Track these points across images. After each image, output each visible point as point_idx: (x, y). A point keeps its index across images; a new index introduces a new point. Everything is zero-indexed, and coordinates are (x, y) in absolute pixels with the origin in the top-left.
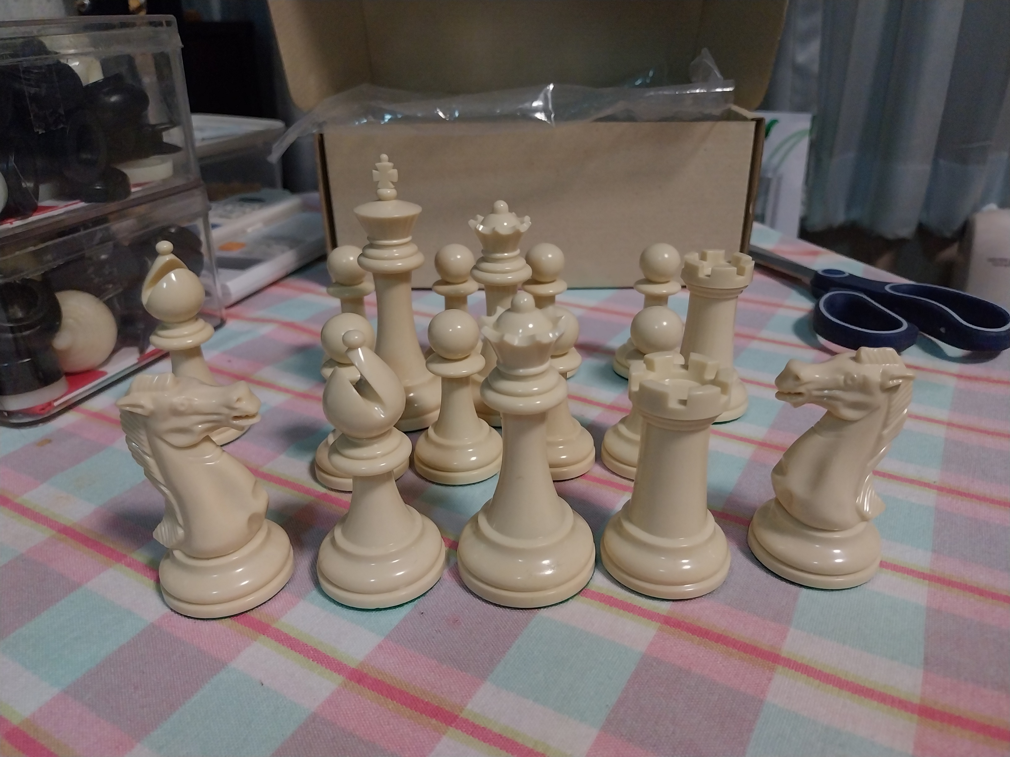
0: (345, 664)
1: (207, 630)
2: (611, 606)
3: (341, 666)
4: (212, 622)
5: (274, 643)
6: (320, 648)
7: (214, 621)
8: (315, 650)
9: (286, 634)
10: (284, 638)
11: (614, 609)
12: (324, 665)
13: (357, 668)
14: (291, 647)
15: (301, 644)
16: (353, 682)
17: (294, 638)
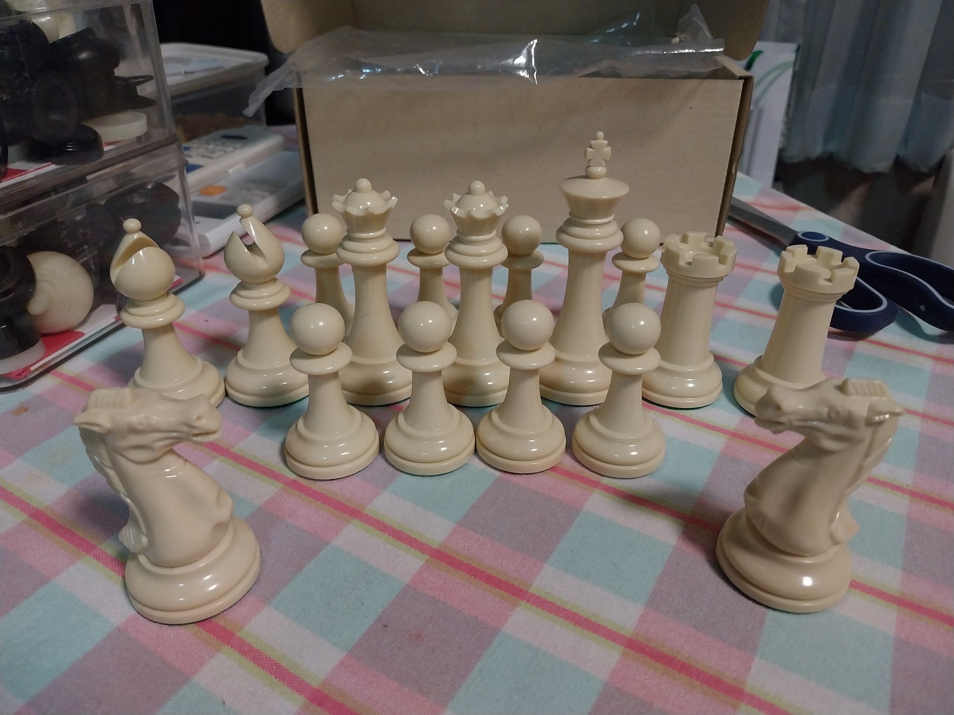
0: (307, 683)
1: (172, 637)
2: (575, 624)
3: (303, 685)
4: (177, 627)
5: (237, 655)
6: (282, 663)
7: (179, 627)
8: (278, 666)
9: (250, 645)
10: (248, 650)
11: (579, 629)
12: (286, 682)
13: (318, 688)
14: (254, 660)
15: (264, 657)
16: (314, 705)
17: (257, 650)
